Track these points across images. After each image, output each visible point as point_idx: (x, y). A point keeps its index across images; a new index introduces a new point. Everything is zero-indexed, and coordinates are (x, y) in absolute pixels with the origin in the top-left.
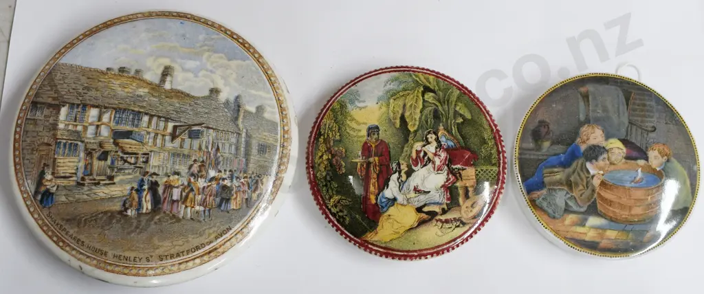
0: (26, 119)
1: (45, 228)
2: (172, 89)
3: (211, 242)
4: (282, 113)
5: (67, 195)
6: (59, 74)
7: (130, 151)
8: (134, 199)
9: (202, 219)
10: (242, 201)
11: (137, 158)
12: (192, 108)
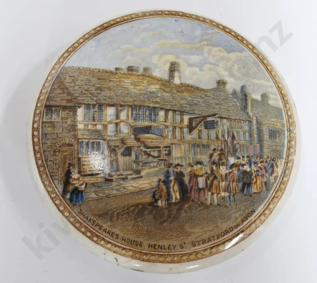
0: (43, 122)
1: (77, 225)
2: (181, 84)
3: (238, 226)
4: (284, 100)
5: (97, 191)
6: (68, 78)
7: (152, 145)
8: (162, 190)
9: (228, 204)
10: (262, 184)
11: (160, 151)
12: (203, 100)
